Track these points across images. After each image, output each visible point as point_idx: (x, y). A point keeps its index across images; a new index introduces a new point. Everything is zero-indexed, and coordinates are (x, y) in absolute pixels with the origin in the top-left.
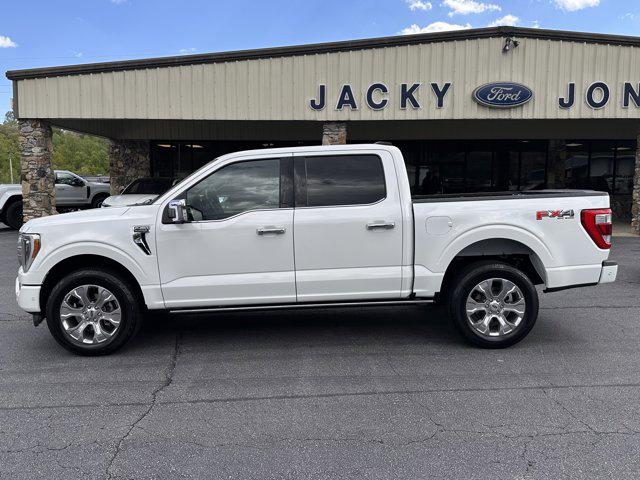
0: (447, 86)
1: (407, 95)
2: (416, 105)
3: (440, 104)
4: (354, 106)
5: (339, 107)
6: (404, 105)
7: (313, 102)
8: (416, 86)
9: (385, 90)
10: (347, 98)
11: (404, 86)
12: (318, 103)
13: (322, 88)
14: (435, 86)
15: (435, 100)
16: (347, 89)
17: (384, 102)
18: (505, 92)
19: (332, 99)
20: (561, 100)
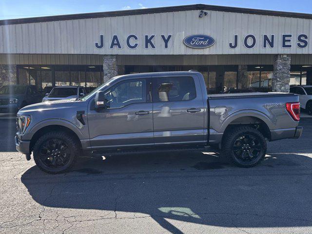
0: (170, 36)
1: (148, 41)
2: (153, 47)
3: (166, 46)
4: (120, 47)
5: (112, 47)
6: (147, 47)
7: (97, 44)
8: (153, 36)
9: (136, 38)
10: (115, 42)
11: (147, 37)
12: (99, 45)
13: (102, 36)
14: (163, 37)
15: (164, 44)
16: (115, 38)
17: (136, 45)
18: (200, 40)
19: (108, 42)
20: (231, 45)
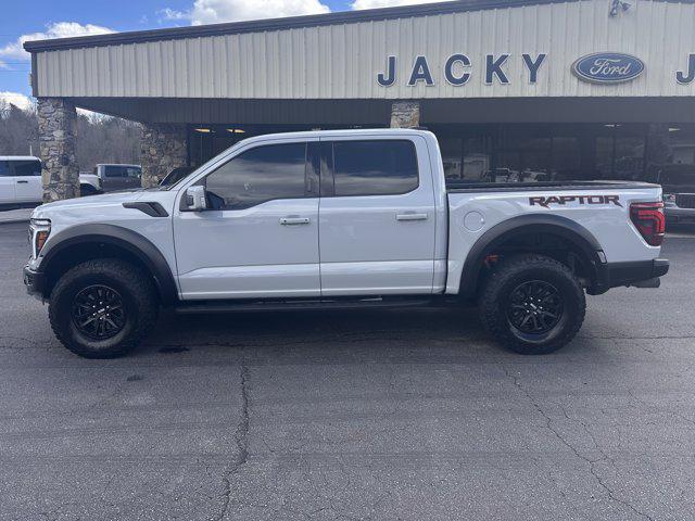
0: (541, 58)
1: (494, 68)
2: (504, 80)
3: (533, 79)
4: (430, 82)
5: (412, 82)
6: (489, 80)
7: (380, 77)
8: (504, 57)
9: (466, 62)
10: (421, 72)
11: (490, 58)
12: (386, 78)
13: (392, 60)
14: (526, 57)
15: (527, 73)
16: (421, 61)
17: (466, 76)
18: (612, 65)
19: (405, 72)
20: (679, 75)
